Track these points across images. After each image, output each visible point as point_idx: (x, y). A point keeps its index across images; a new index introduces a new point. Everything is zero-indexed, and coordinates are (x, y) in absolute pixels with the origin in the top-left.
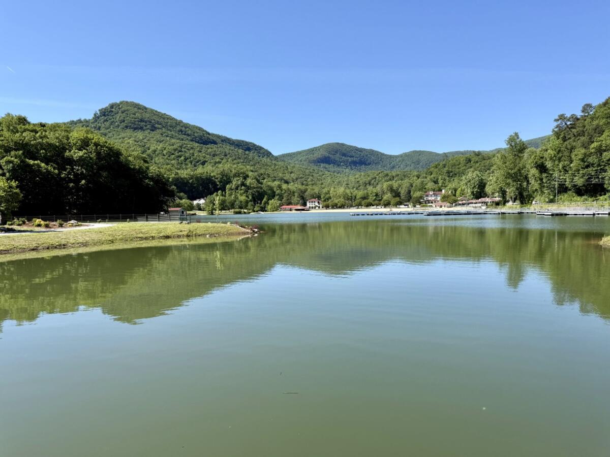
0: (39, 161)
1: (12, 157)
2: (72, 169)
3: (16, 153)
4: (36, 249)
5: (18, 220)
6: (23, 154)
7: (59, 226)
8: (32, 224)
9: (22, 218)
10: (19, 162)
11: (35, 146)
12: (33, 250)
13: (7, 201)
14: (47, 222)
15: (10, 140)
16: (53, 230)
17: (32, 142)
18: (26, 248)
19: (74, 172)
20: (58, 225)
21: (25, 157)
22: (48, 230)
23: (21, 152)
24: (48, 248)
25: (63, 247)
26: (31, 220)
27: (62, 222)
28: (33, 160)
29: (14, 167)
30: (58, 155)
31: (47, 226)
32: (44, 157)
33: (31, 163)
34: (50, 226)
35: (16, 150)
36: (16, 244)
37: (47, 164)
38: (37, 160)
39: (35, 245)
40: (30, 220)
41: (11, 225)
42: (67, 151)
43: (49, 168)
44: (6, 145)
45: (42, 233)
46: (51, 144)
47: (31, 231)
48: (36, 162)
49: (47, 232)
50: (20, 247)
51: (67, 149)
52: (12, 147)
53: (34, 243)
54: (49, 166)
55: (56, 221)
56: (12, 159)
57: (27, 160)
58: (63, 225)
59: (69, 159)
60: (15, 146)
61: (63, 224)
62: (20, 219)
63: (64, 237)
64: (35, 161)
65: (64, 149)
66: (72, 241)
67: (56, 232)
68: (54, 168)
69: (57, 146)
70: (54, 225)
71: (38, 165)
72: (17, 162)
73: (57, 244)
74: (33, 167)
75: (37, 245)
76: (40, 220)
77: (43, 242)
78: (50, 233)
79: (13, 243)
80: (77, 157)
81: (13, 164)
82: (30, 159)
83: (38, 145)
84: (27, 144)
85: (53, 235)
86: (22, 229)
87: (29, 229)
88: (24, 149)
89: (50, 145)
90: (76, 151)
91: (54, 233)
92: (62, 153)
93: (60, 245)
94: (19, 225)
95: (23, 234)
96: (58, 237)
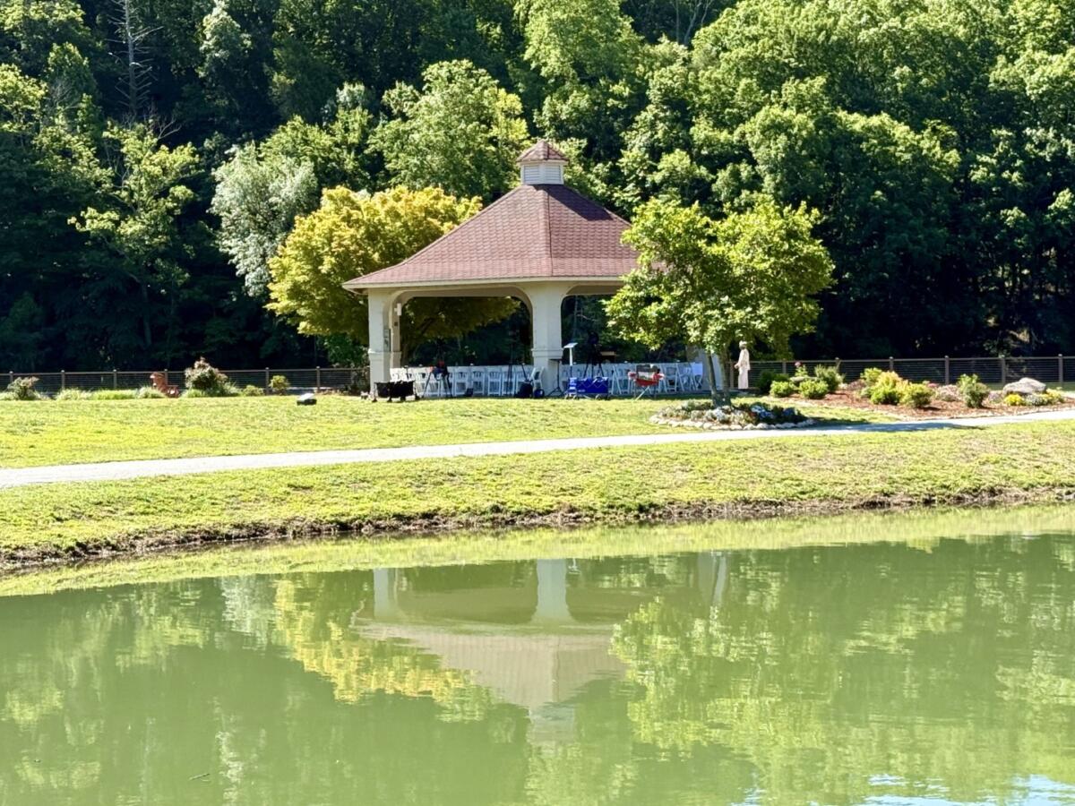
0: (885, 117)
1: (785, 106)
2: (1020, 140)
3: (803, 87)
4: (882, 504)
5: (812, 374)
6: (828, 88)
7: (970, 406)
8: (864, 391)
9: (827, 366)
10: (811, 124)
11: (873, 48)
12: (872, 505)
13: (779, 294)
14: (924, 387)
15: (781, 36)
16: (943, 419)
17: (864, 36)
18: (845, 495)
19: (1024, 156)
20: (966, 398)
21: (837, 102)
22: (926, 418)
23: (820, 81)
24: (928, 502)
25: (987, 498)
26: (857, 377)
27: (983, 388)
28: (863, 113)
29: (791, 147)
30: (962, 84)
31: (921, 403)
32: (906, 95)
33: (857, 127)
34: (934, 402)
35: (801, 75)
36: (810, 479)
37: (917, 128)
38: (878, 113)
39: (879, 486)
40: (852, 375)
41: (787, 394)
42: (1001, 59)
43: (925, 144)
44: (767, 55)
45: (903, 434)
46: (937, 33)
47: (861, 424)
48: (875, 121)
49: (925, 427)
50: (825, 489)
51: (999, 51)
52: (787, 65)
53: (873, 476)
54: (926, 133)
55: (954, 381)
56: (787, 113)
57: (842, 114)
58: (985, 402)
59: (1008, 96)
60: (798, 60)
61: (983, 396)
62: (818, 370)
63: (993, 456)
64: (869, 115)
65: (988, 53)
66: (1025, 475)
67: (957, 433)
68: (946, 144)
69: (957, 42)
70: (950, 400)
71: (884, 136)
72: (803, 127)
73: (966, 484)
74: (864, 146)
75: (887, 487)
76: (893, 375)
77: (907, 474)
78: (935, 433)
79: (796, 471)
80: (1039, 85)
81: (789, 136)
82: (851, 111)
83: (884, 45)
84: (843, 46)
85: (946, 445)
86: (828, 415)
87: (853, 413)
88: (831, 67)
89: (931, 39)
90: (1038, 56)
91: (953, 432)
92: (978, 71)
93: (975, 491)
94: (815, 396)
95: (832, 433)
96: (968, 455)
